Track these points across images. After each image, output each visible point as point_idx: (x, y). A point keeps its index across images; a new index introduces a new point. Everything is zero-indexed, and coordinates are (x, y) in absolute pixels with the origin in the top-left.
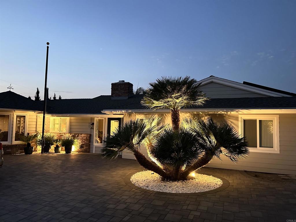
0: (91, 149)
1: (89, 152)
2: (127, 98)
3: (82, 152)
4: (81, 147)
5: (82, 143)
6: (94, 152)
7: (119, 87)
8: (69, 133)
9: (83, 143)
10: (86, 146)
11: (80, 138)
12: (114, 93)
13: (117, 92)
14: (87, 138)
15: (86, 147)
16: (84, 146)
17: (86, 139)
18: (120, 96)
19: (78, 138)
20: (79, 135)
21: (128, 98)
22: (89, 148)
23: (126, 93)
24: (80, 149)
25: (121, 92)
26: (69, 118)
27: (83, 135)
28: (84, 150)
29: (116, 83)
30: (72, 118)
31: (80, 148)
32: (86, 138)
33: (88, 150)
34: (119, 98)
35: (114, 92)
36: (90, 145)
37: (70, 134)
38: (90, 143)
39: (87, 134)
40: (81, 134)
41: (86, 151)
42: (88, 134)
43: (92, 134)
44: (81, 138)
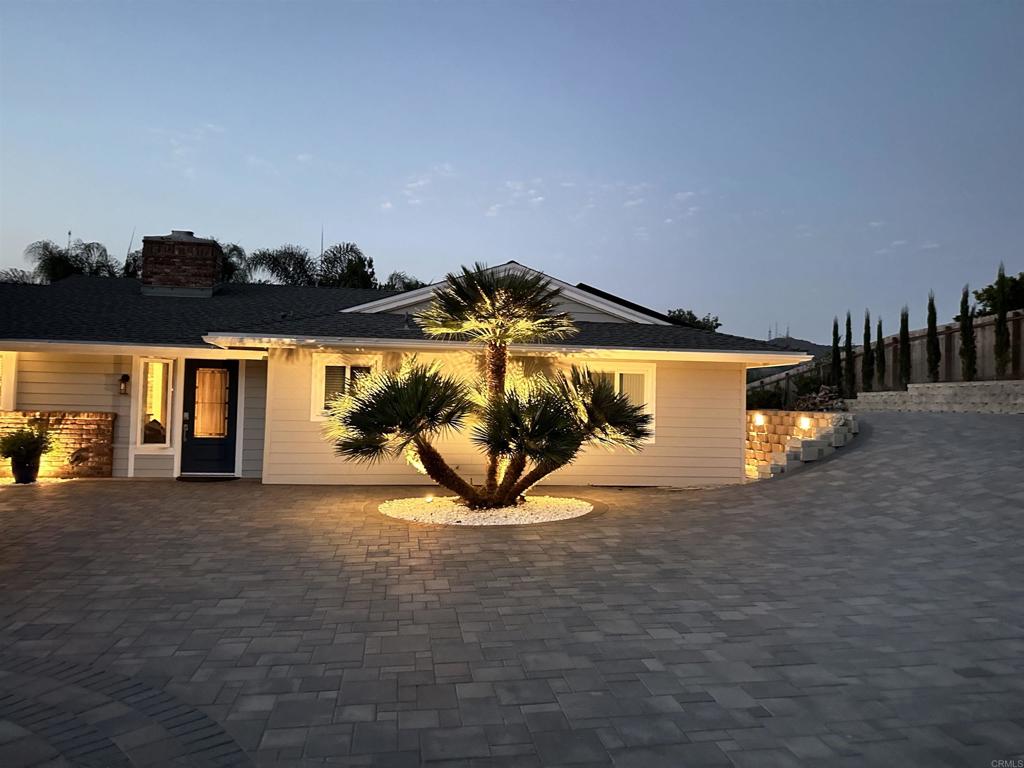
0: (117, 465)
1: (110, 475)
2: (211, 292)
3: (78, 474)
4: (78, 457)
5: (78, 446)
6: (131, 474)
7: (177, 253)
8: (17, 410)
9: (83, 446)
10: (98, 455)
11: (70, 427)
12: (156, 273)
13: (167, 271)
14: (99, 428)
15: (97, 459)
16: (91, 455)
17: (99, 432)
18: (178, 284)
19: (61, 430)
20: (64, 415)
21: (214, 294)
22: (111, 463)
23: (205, 276)
24: (71, 466)
25: (184, 271)
26: (13, 355)
27: (84, 417)
28: (91, 468)
29: (162, 238)
30: (27, 355)
31: (72, 463)
32: (98, 425)
33: (105, 468)
34: (178, 293)
35: (155, 270)
36: (112, 450)
37: (20, 413)
38: (112, 442)
39: (102, 413)
40: (77, 414)
41: (97, 472)
42: (106, 414)
43: (120, 414)
44: (76, 427)
